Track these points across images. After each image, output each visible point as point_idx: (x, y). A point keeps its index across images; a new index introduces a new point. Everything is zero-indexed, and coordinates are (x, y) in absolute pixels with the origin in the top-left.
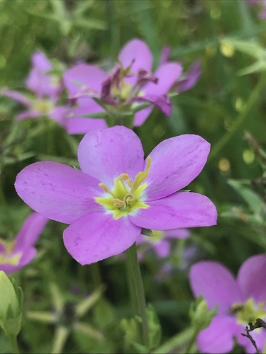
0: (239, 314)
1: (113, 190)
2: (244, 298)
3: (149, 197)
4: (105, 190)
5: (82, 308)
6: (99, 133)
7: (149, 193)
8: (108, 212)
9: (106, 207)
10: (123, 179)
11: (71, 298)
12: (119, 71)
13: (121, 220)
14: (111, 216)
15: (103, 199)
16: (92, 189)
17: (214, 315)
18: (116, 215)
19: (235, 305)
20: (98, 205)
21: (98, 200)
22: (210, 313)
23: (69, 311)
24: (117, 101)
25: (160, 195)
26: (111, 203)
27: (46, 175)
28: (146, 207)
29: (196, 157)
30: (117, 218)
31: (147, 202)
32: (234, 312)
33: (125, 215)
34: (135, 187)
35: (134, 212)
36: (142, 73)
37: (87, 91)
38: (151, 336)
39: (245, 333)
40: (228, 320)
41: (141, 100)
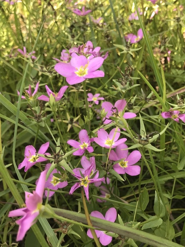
1: (79, 70)
3: (88, 72)
4: (77, 70)
5: (75, 119)
8: (78, 75)
10: (82, 67)
12: (83, 46)
16: (74, 70)
18: (80, 76)
20: (75, 74)
21: (75, 72)
23: (72, 120)
24: (82, 53)
25: (91, 72)
26: (78, 73)
28: (87, 74)
33: (82, 76)
34: (85, 69)
35: (84, 75)
36: (89, 46)
37: (74, 51)
41: (89, 53)
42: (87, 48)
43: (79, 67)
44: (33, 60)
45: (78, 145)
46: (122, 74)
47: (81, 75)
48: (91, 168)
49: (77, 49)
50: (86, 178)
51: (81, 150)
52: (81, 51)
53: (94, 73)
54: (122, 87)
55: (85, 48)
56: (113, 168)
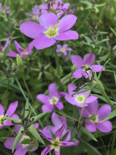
0: (84, 68)
1: (49, 30)
2: (85, 64)
3: (59, 32)
4: (46, 30)
5: (46, 67)
6: (45, 15)
7: (59, 31)
8: (47, 36)
9: (47, 35)
10: (52, 27)
11: (43, 65)
12: (53, 2)
13: (51, 38)
14: (48, 37)
15: (46, 33)
16: (43, 30)
17: (77, 68)
18: (49, 37)
19: (83, 66)
20: (44, 34)
21: (44, 33)
22: (76, 68)
23: (42, 69)
24: (52, 10)
25: (62, 31)
26: (48, 34)
27: (29, 25)
28: (58, 35)
29: (73, 21)
30: (50, 38)
31: (59, 33)
32: (82, 68)
33: (52, 37)
34: (55, 29)
35: (55, 36)
36: (59, 3)
37: (44, 7)
38: (61, 73)
39: (85, 71)
40: (81, 70)
41: (58, 9)
42: (57, 5)
43: (48, 26)
44: (8, 15)
45: (47, 99)
46: (91, 29)
47: (51, 35)
48: (62, 129)
49: (47, 5)
50: (58, 139)
51: (50, 105)
52: (51, 8)
53: (66, 33)
54: (91, 41)
55: (55, 4)
56: (84, 126)
